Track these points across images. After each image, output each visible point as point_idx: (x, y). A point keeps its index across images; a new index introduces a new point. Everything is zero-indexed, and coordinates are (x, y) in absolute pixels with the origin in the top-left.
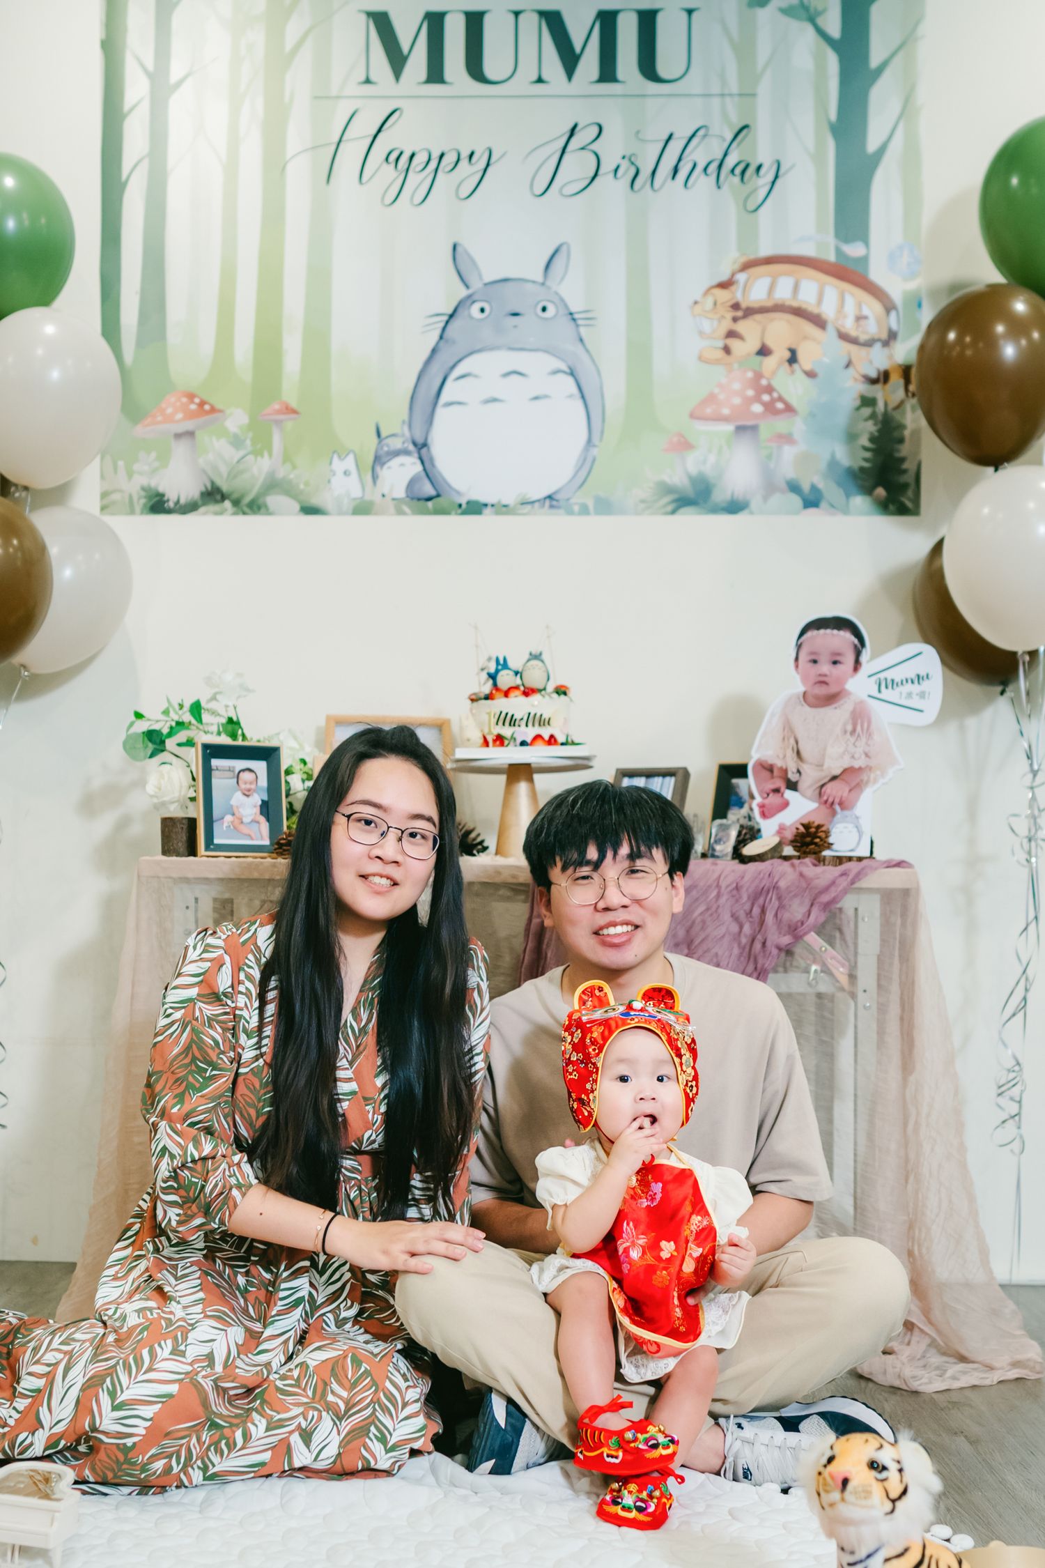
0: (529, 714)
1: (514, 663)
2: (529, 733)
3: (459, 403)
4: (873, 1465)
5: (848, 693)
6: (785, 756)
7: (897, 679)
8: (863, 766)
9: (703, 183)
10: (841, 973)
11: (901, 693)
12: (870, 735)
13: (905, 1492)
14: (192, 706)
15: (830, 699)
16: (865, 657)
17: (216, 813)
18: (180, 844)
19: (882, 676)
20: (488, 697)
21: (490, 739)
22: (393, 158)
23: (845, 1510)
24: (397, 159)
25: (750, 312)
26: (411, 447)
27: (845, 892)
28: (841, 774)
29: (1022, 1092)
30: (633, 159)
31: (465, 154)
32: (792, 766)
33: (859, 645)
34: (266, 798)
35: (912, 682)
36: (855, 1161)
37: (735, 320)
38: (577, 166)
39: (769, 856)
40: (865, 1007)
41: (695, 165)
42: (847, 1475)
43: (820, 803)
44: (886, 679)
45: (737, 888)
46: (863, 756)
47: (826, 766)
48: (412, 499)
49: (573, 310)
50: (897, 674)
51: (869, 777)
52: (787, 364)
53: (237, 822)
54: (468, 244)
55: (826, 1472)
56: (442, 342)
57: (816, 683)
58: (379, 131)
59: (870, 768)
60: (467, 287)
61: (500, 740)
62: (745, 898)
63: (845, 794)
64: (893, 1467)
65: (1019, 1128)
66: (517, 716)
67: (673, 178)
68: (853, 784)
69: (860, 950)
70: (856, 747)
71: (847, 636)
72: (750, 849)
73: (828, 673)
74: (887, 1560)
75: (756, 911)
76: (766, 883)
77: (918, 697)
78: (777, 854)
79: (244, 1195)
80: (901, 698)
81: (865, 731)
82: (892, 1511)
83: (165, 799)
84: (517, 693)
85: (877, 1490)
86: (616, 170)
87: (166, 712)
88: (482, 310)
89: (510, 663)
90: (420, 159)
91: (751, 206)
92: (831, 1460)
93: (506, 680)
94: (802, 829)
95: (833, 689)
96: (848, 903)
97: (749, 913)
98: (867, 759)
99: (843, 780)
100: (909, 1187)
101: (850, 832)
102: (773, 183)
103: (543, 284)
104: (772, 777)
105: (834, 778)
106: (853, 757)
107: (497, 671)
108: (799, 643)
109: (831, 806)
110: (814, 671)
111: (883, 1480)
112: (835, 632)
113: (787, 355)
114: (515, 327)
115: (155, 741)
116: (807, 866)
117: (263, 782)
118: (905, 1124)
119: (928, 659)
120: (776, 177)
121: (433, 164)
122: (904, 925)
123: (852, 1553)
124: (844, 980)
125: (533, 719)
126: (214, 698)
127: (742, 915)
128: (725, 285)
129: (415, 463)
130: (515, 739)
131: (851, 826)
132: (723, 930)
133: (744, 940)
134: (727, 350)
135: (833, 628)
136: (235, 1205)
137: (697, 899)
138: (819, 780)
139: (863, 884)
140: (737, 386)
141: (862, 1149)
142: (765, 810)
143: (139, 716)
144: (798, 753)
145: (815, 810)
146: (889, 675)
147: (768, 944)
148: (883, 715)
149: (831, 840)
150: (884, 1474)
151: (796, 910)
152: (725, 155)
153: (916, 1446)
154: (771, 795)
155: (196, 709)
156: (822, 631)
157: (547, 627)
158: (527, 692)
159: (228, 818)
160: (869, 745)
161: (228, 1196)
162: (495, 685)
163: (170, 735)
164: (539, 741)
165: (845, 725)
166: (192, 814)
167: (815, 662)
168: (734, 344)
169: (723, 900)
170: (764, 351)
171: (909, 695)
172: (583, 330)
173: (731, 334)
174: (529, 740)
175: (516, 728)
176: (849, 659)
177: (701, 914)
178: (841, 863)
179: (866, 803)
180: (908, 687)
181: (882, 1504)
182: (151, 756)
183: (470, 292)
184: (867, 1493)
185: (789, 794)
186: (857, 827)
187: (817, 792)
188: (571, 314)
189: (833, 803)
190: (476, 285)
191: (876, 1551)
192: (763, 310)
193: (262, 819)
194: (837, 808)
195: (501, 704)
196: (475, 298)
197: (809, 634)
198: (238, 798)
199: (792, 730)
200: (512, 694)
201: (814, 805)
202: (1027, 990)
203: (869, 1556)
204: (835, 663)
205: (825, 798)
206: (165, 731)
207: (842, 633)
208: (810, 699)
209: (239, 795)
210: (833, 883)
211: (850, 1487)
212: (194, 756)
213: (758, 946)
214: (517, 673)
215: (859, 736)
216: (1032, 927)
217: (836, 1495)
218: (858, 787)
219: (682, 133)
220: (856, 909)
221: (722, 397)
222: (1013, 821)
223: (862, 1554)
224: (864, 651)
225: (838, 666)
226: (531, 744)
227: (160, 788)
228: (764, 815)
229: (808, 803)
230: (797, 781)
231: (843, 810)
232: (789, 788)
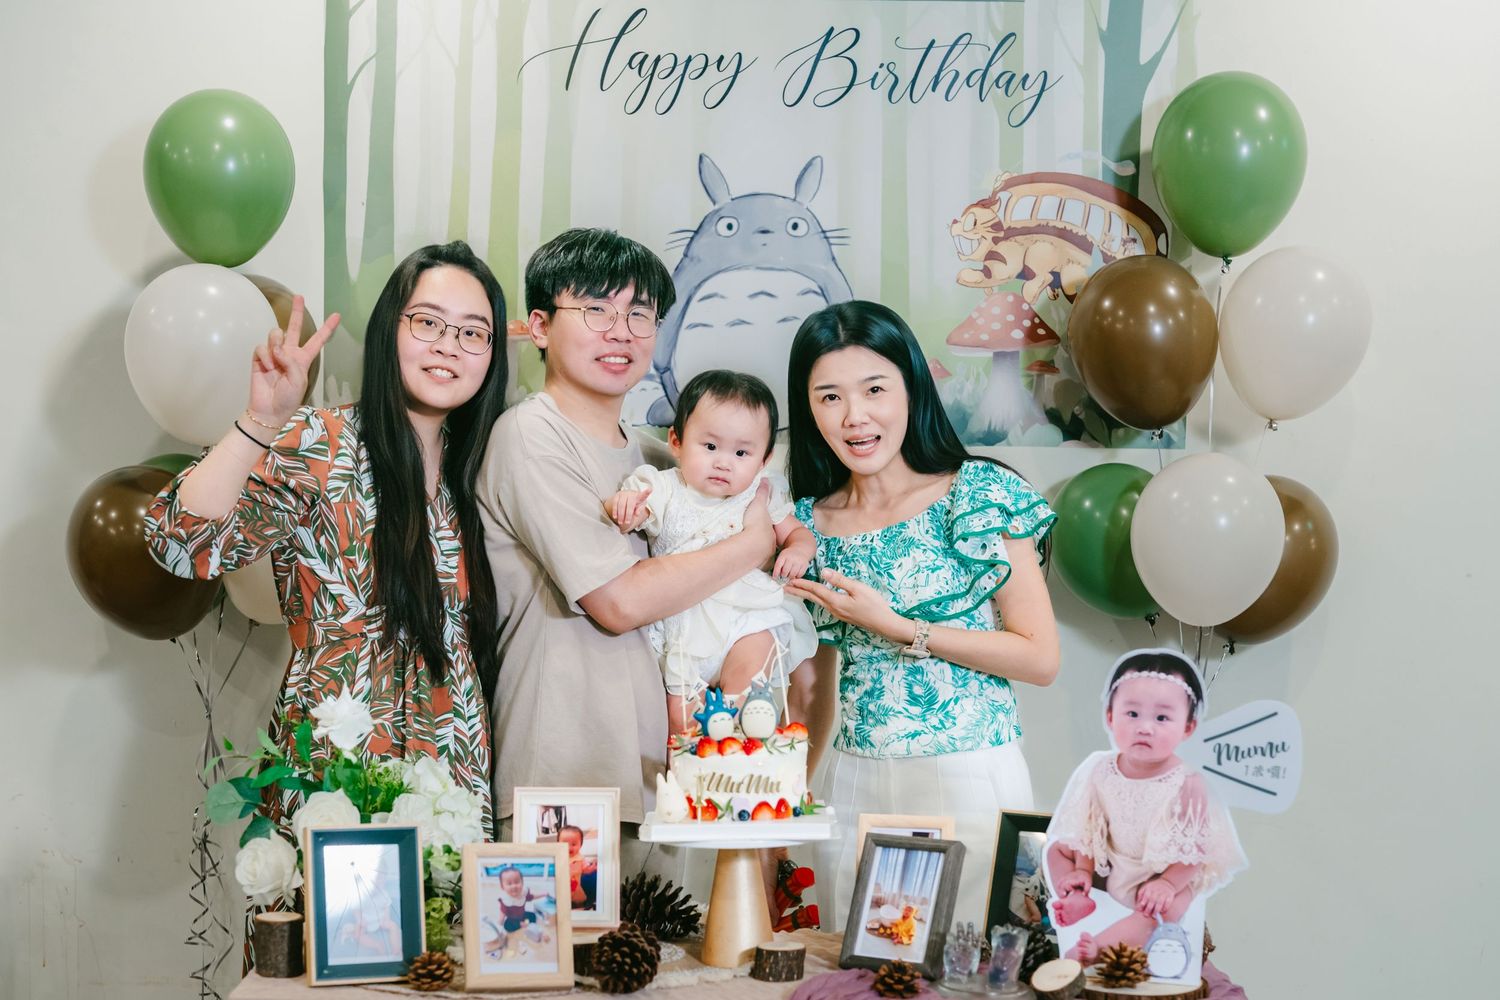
0: (752, 776)
2: (751, 801)
3: (705, 325)
6: (1091, 842)
7: (1243, 748)
8: (1194, 863)
9: (966, 95)
11: (1247, 767)
12: (1204, 822)
15: (1153, 768)
16: (1199, 715)
18: (280, 958)
19: (1223, 741)
20: (698, 752)
21: (700, 807)
22: (637, 62)
24: (642, 63)
25: (1011, 233)
26: (653, 371)
28: (1166, 870)
30: (891, 67)
31: (713, 59)
32: (1100, 858)
33: (1193, 697)
35: (1263, 754)
37: (996, 241)
38: (833, 74)
39: (1067, 994)
41: (957, 74)
43: (1136, 910)
44: (1228, 746)
46: (1195, 850)
47: (1144, 860)
48: (654, 425)
49: (824, 229)
50: (1242, 741)
51: (1202, 879)
52: (1048, 288)
53: (359, 932)
54: (713, 154)
56: (687, 260)
57: (1134, 745)
58: (622, 32)
59: (1202, 867)
60: (714, 203)
61: (712, 808)
63: (1170, 900)
66: (736, 779)
67: (934, 90)
68: (1182, 886)
70: (1186, 836)
71: (1177, 682)
72: (1040, 979)
73: (1152, 732)
77: (1270, 774)
78: (1077, 991)
80: (1246, 773)
81: (1198, 816)
84: (736, 747)
86: (873, 80)
88: (730, 227)
90: (666, 63)
91: (1016, 119)
93: (723, 727)
94: (1112, 954)
95: (1156, 754)
98: (1200, 853)
99: (1170, 883)
101: (1175, 952)
102: (1040, 95)
103: (794, 200)
104: (1074, 870)
105: (1156, 876)
106: (1181, 850)
107: (708, 714)
108: (1114, 687)
109: (1152, 915)
110: (1134, 727)
112: (1163, 675)
113: (1050, 278)
114: (764, 245)
117: (394, 875)
120: (1043, 90)
121: (679, 70)
125: (756, 782)
128: (984, 204)
129: (657, 388)
130: (732, 809)
131: (1176, 944)
134: (987, 272)
135: (1159, 672)
138: (1135, 880)
140: (996, 310)
142: (1063, 912)
144: (1109, 838)
145: (1129, 918)
146: (1233, 740)
148: (1223, 795)
152: (989, 64)
154: (1071, 893)
156: (1145, 673)
158: (750, 746)
159: (348, 927)
160: (1203, 836)
162: (705, 732)
164: (765, 814)
165: (1172, 804)
167: (1135, 715)
168: (995, 266)
170: (1026, 274)
171: (1259, 770)
172: (834, 248)
173: (992, 256)
174: (750, 811)
175: (734, 794)
176: (1180, 714)
179: (1196, 915)
180: (1257, 760)
183: (717, 207)
185: (1095, 894)
186: (1184, 946)
187: (1135, 891)
188: (824, 232)
189: (1153, 911)
190: (724, 200)
192: (1026, 231)
193: (393, 927)
194: (1159, 918)
195: (712, 761)
196: (722, 213)
197: (1129, 676)
198: (360, 897)
199: (1101, 807)
200: (729, 749)
201: (1129, 912)
204: (1161, 718)
205: (1143, 903)
207: (1171, 678)
208: (1127, 765)
214: (734, 716)
215: (1190, 821)
218: (1186, 892)
219: (945, 40)
221: (980, 322)
224: (1200, 704)
225: (1165, 722)
226: (753, 816)
227: (255, 876)
228: (1062, 921)
229: (1123, 908)
230: (1106, 878)
231: (1165, 920)
232: (1095, 885)
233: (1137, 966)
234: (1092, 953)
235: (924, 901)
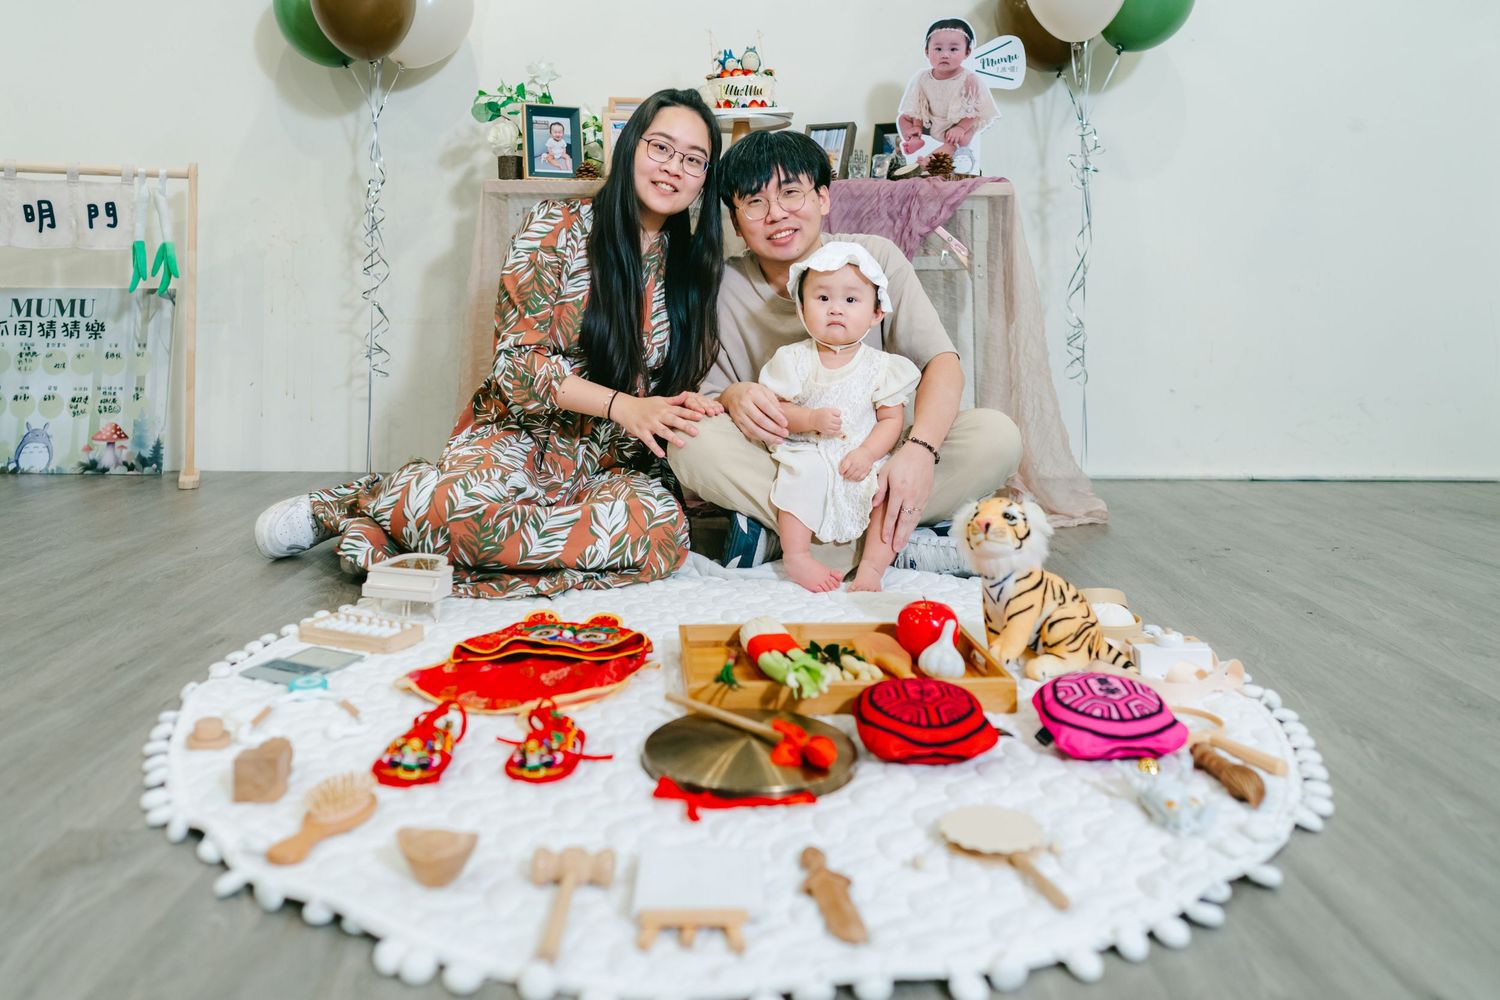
0: (748, 87)
1: (737, 55)
2: (748, 99)
4: (1006, 516)
5: (963, 69)
6: (921, 113)
7: (995, 60)
8: (973, 117)
10: (963, 256)
11: (998, 68)
12: (978, 97)
13: (1028, 534)
14: (518, 87)
15: (950, 74)
16: (972, 46)
17: (536, 153)
18: (511, 172)
19: (985, 57)
20: (719, 76)
21: (722, 103)
23: (988, 546)
27: (965, 198)
28: (958, 123)
29: (1084, 341)
32: (926, 119)
33: (969, 38)
34: (570, 142)
35: (1005, 61)
36: (975, 378)
39: (912, 175)
40: (979, 277)
42: (989, 521)
43: (945, 142)
44: (987, 59)
45: (891, 196)
46: (973, 111)
47: (949, 118)
50: (995, 56)
51: (977, 125)
53: (550, 158)
55: (974, 523)
57: (940, 63)
59: (978, 118)
61: (728, 102)
62: (897, 203)
63: (962, 136)
64: (1020, 517)
65: (1083, 366)
66: (739, 88)
68: (967, 129)
69: (975, 237)
70: (968, 105)
71: (960, 32)
72: (898, 173)
73: (948, 57)
74: (1018, 581)
75: (905, 211)
76: (911, 191)
77: (1009, 71)
78: (917, 175)
79: (560, 384)
80: (997, 71)
81: (974, 94)
82: (1020, 547)
83: (502, 145)
84: (739, 73)
85: (1009, 532)
87: (500, 89)
89: (734, 54)
92: (976, 515)
93: (731, 64)
94: (934, 158)
95: (952, 67)
96: (967, 205)
97: (900, 213)
98: (976, 112)
99: (960, 126)
100: (1013, 399)
104: (913, 126)
105: (955, 125)
106: (966, 111)
107: (725, 59)
108: (928, 37)
109: (953, 144)
110: (939, 55)
111: (1014, 525)
112: (953, 29)
115: (494, 110)
116: (938, 180)
117: (568, 132)
118: (1009, 357)
119: (1016, 46)
122: (1004, 221)
123: (993, 578)
124: (964, 260)
125: (750, 90)
126: (533, 81)
127: (895, 214)
130: (738, 103)
131: (966, 156)
132: (882, 223)
133: (897, 231)
135: (952, 27)
136: (555, 392)
137: (864, 204)
138: (944, 127)
139: (977, 192)
141: (980, 370)
142: (909, 147)
143: (481, 93)
144: (930, 110)
145: (942, 147)
146: (989, 56)
147: (913, 233)
148: (987, 83)
149: (953, 165)
150: (1014, 522)
151: (932, 208)
153: (1034, 504)
154: (912, 139)
155: (521, 90)
156: (944, 29)
157: (758, 31)
158: (746, 72)
159: (545, 155)
160: (977, 104)
161: (550, 386)
162: (724, 68)
163: (504, 104)
164: (755, 105)
165: (960, 90)
166: (518, 154)
167: (940, 49)
169: (882, 203)
171: (1004, 69)
174: (747, 104)
175: (739, 96)
176: (962, 47)
177: (867, 214)
178: (961, 179)
179: (976, 142)
180: (1003, 64)
181: (1013, 541)
182: (490, 120)
184: (1003, 533)
185: (924, 137)
186: (970, 156)
187: (943, 135)
189: (954, 142)
191: (1009, 576)
193: (567, 156)
194: (957, 145)
195: (728, 80)
197: (935, 31)
198: (551, 142)
199: (924, 94)
200: (736, 74)
201: (941, 143)
202: (1085, 273)
203: (1005, 579)
204: (953, 50)
205: (949, 138)
206: (500, 103)
207: (958, 30)
208: (937, 74)
209: (551, 140)
210: (956, 192)
211: (991, 529)
212: (521, 119)
213: (906, 234)
214: (739, 61)
215: (970, 97)
216: (1087, 231)
217: (981, 536)
218: (971, 131)
220: (972, 212)
222: (1073, 159)
223: (999, 578)
224: (972, 42)
225: (955, 52)
226: (750, 106)
227: (497, 138)
228: (907, 152)
229: (937, 142)
230: (929, 129)
231: (961, 146)
232: (924, 133)
233: (948, 161)
234: (925, 164)
235: (837, 151)
